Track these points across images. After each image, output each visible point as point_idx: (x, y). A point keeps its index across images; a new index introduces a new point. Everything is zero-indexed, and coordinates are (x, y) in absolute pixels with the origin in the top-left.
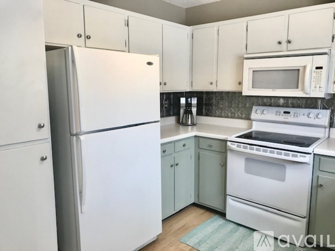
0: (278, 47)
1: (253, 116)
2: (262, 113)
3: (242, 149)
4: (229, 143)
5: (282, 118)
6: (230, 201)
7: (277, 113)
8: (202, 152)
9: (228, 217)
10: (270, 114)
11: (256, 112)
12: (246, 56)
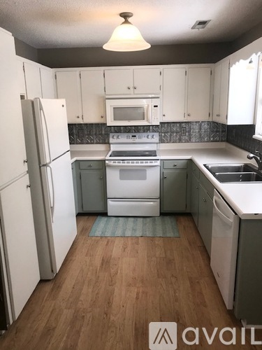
0: (128, 92)
1: (111, 140)
2: (118, 137)
3: (117, 164)
4: (107, 162)
5: (131, 140)
6: (110, 203)
7: (128, 137)
8: (83, 172)
9: (109, 214)
10: (123, 138)
11: (113, 138)
12: (107, 97)
